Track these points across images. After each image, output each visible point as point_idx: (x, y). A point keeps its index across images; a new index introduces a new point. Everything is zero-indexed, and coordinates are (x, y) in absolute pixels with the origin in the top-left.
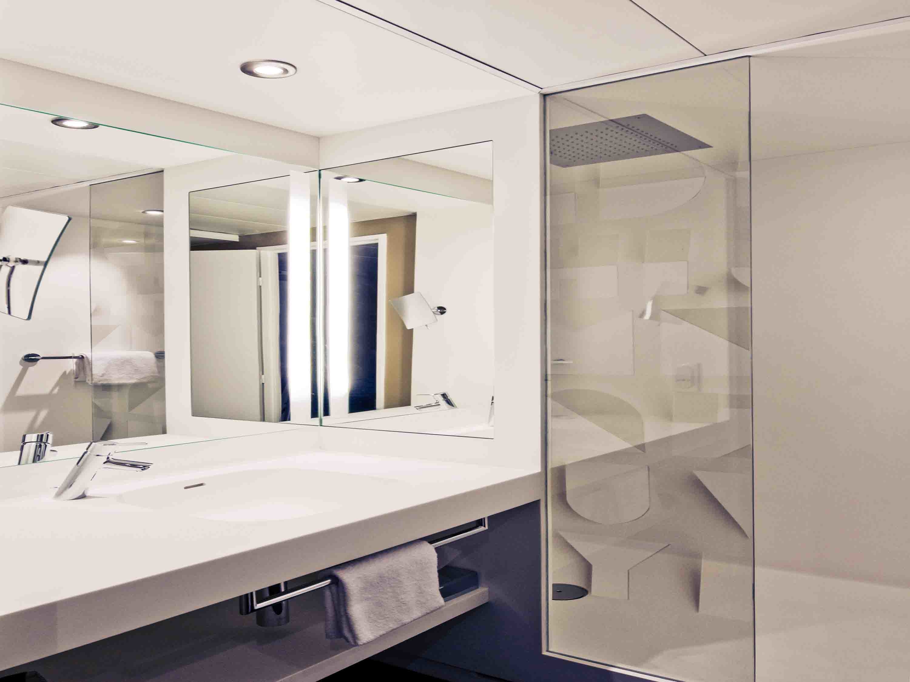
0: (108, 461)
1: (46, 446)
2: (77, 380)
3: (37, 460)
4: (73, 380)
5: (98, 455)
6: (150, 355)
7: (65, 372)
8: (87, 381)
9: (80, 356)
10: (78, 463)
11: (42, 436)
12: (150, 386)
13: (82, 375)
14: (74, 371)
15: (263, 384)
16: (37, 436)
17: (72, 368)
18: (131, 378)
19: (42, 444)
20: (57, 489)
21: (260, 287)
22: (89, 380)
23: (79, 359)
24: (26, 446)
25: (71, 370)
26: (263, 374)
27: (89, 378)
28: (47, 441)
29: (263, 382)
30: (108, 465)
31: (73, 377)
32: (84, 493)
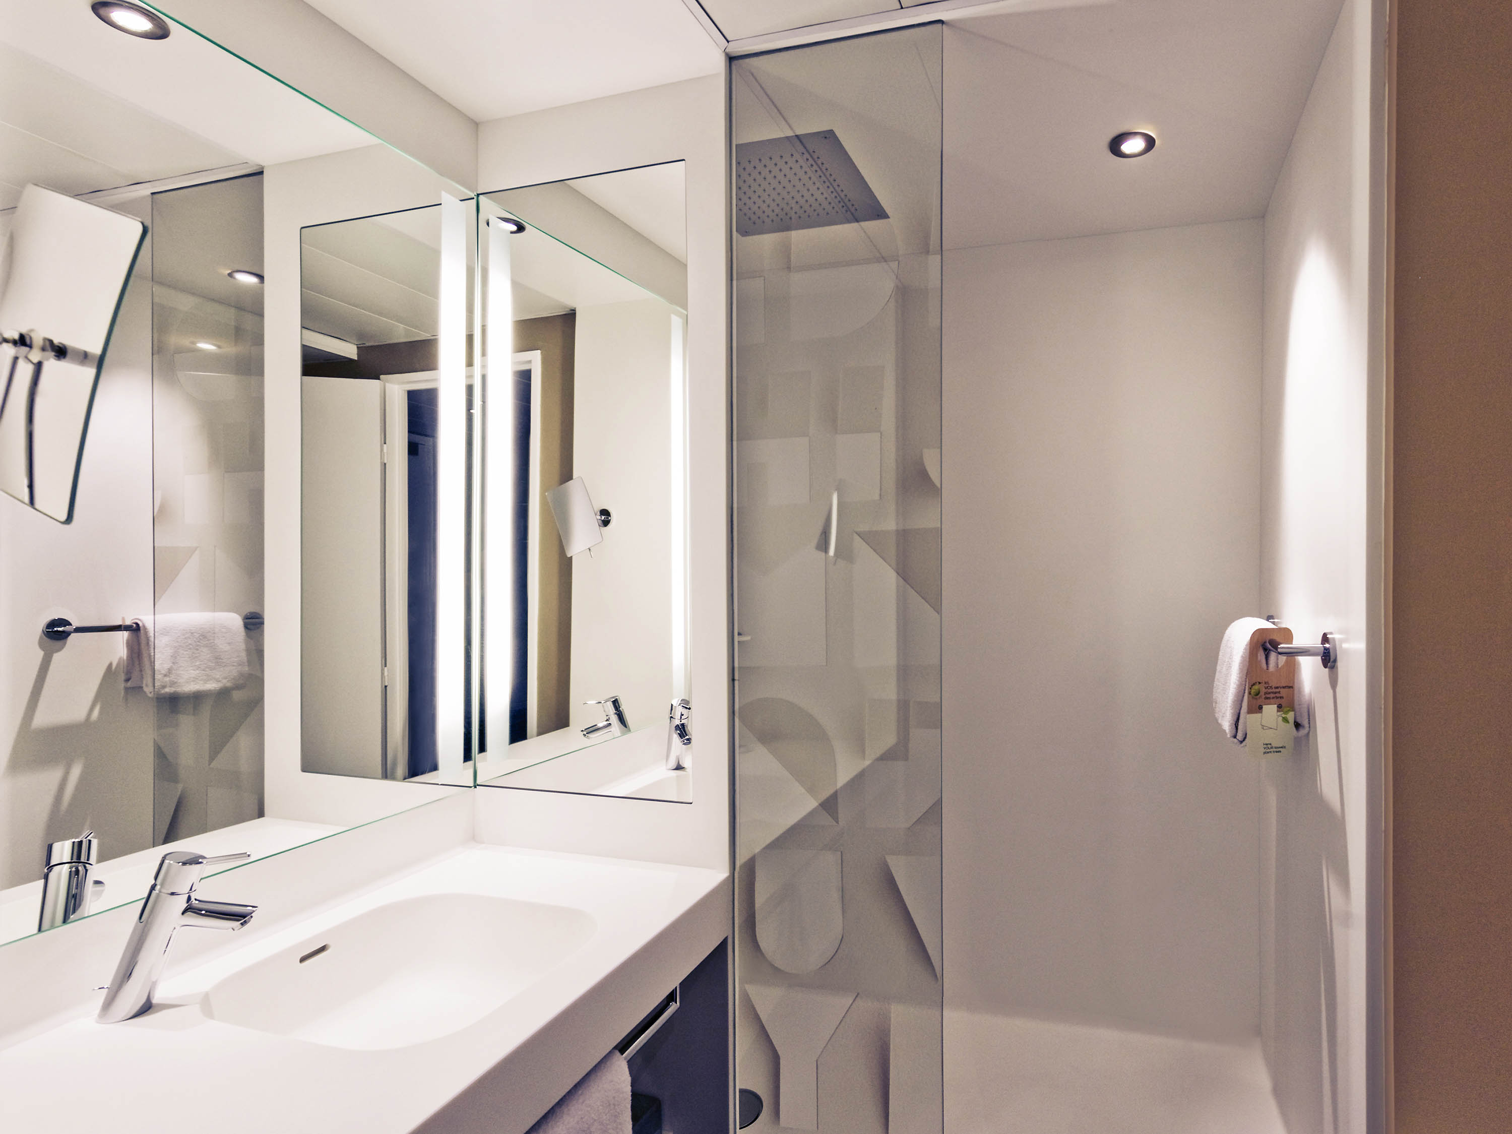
0: (189, 909)
1: (86, 871)
2: (129, 684)
3: (71, 914)
4: (122, 685)
5: (173, 894)
6: (235, 621)
7: (110, 665)
8: (145, 689)
9: (135, 625)
10: (141, 917)
11: (81, 843)
12: (237, 695)
13: (135, 674)
14: (124, 660)
15: (386, 687)
16: (72, 843)
17: (122, 656)
18: (209, 679)
19: (80, 868)
20: (105, 991)
21: (385, 464)
22: (147, 685)
23: (130, 632)
24: (53, 875)
25: (120, 659)
26: (386, 666)
27: (148, 680)
28: (88, 860)
29: (386, 685)
30: (191, 919)
31: (122, 677)
32: (149, 999)
